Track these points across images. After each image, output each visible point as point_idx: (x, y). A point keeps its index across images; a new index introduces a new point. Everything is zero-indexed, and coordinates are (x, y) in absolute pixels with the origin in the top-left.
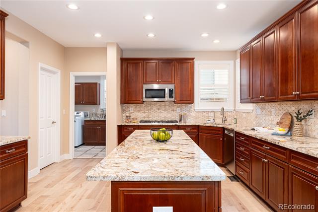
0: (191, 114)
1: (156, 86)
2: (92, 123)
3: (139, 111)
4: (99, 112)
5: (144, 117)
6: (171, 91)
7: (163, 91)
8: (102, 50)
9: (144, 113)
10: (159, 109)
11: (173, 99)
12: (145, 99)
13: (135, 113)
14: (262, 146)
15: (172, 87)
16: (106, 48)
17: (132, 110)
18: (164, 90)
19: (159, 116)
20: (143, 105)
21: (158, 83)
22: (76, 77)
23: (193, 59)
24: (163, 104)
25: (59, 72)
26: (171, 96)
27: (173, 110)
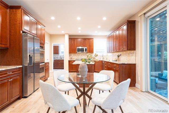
1: (80, 48)
2: (57, 61)
3: (75, 56)
4: (59, 57)
6: (86, 49)
7: (83, 49)
9: (77, 56)
10: (82, 55)
11: (86, 52)
12: (77, 52)
14: (114, 65)
15: (86, 48)
17: (72, 55)
20: (77, 54)
21: (82, 46)
23: (93, 38)
24: (83, 53)
25: (49, 43)
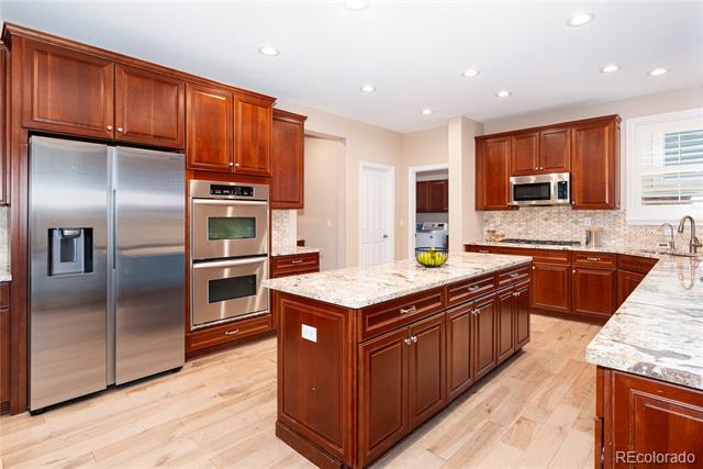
0: (618, 230)
3: (510, 223)
5: (520, 234)
6: (562, 185)
7: (546, 188)
8: (441, 131)
9: (520, 226)
10: (546, 220)
11: (567, 201)
12: (513, 202)
13: (505, 225)
16: (447, 127)
17: (498, 220)
18: (549, 184)
19: (546, 233)
20: (518, 212)
21: (539, 172)
22: (418, 174)
25: (392, 169)
26: (562, 196)
27: (576, 222)
